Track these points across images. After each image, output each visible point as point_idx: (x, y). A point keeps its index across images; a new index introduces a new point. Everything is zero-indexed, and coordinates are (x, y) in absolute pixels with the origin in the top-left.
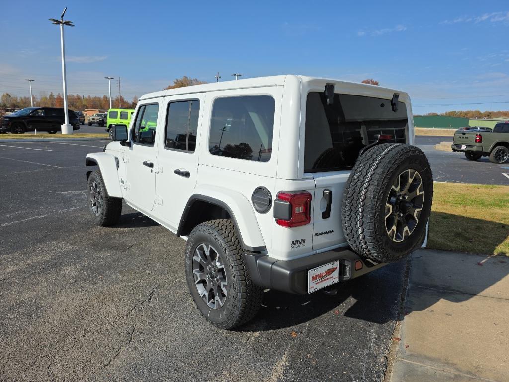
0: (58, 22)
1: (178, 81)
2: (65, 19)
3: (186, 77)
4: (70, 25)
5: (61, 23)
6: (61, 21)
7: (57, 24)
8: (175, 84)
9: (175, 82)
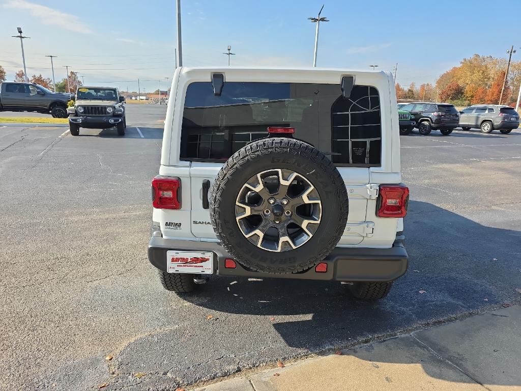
0: (315, 20)
1: (465, 60)
2: (321, 16)
3: (477, 55)
4: (325, 20)
5: (317, 20)
6: (318, 18)
7: (315, 21)
8: (461, 65)
9: (462, 63)
